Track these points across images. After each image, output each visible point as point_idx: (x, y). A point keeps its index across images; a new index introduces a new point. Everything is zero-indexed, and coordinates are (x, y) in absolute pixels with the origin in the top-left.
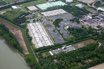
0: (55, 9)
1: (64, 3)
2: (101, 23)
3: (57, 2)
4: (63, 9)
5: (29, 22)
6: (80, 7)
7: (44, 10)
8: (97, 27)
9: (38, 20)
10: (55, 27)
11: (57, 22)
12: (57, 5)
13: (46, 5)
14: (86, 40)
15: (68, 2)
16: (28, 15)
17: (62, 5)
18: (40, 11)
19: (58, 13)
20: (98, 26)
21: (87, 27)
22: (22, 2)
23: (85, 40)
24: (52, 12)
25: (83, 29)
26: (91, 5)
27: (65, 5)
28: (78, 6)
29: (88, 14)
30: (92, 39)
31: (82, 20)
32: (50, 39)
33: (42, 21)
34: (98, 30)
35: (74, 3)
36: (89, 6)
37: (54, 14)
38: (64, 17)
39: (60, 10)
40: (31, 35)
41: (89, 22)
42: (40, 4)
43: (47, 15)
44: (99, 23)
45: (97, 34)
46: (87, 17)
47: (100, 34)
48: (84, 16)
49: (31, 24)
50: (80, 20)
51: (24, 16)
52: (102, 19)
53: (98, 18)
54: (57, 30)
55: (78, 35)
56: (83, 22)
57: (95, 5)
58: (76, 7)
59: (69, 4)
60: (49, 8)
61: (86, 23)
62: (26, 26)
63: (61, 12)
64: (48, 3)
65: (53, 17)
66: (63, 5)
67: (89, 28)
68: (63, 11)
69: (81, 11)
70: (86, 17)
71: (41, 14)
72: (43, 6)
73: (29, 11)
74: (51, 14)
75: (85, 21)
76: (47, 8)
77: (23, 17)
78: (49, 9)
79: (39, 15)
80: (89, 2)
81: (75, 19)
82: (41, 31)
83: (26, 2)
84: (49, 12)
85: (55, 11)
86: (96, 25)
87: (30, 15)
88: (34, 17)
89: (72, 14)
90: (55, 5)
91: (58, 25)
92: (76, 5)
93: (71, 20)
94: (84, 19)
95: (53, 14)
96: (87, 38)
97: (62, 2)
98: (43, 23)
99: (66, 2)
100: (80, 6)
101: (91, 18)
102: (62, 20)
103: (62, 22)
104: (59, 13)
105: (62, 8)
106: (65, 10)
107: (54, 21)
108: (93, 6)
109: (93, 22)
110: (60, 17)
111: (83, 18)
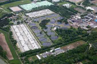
0: (41, 10)
1: (51, 3)
2: (91, 23)
3: (43, 2)
4: (50, 9)
5: (12, 24)
6: (68, 7)
7: (29, 10)
8: (87, 27)
9: (22, 22)
10: (42, 29)
11: (44, 23)
12: (43, 5)
13: (31, 5)
14: (76, 41)
15: (54, 2)
16: (11, 16)
17: (48, 5)
18: (24, 11)
19: (44, 13)
21: (76, 28)
22: (3, 2)
23: (74, 42)
24: (37, 12)
25: (72, 30)
26: (79, 4)
27: (51, 5)
28: (66, 6)
29: (76, 14)
30: (82, 41)
31: (70, 21)
32: (36, 41)
33: (28, 23)
34: (88, 30)
35: (61, 2)
36: (77, 5)
37: (40, 14)
38: (51, 18)
39: (46, 10)
40: (16, 38)
41: (78, 22)
42: (25, 4)
43: (32, 16)
44: (89, 23)
45: (87, 35)
46: (76, 17)
47: (90, 34)
48: (73, 17)
49: (15, 27)
50: (69, 21)
51: (6, 17)
52: (91, 19)
53: (87, 18)
54: (44, 32)
55: (67, 36)
56: (71, 23)
57: (83, 4)
58: (63, 7)
59: (56, 4)
60: (34, 8)
61: (74, 24)
62: (9, 28)
63: (47, 13)
64: (33, 4)
65: (39, 18)
66: (50, 5)
67: (78, 28)
68: (49, 12)
69: (69, 11)
70: (74, 17)
71: (26, 15)
73: (12, 13)
74: (37, 15)
75: (73, 21)
76: (33, 9)
77: (6, 19)
78: (35, 10)
79: (23, 16)
80: (77, 1)
81: (63, 19)
82: (26, 34)
83: (8, 3)
84: (35, 13)
85: (41, 11)
86: (86, 26)
87: (13, 16)
88: (18, 19)
89: (60, 15)
90: (41, 5)
91: (45, 26)
92: (63, 5)
93: (58, 21)
94: (72, 20)
95: (38, 15)
96: (77, 40)
97: (48, 1)
98: (29, 25)
99: (53, 2)
100: (67, 5)
101: (80, 18)
102: (49, 20)
103: (49, 24)
104: (45, 13)
105: (48, 9)
106: (52, 11)
107: (40, 22)
108: (81, 5)
109: (82, 22)
110: (47, 18)
111: (71, 18)
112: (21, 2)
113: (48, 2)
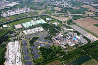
0: (35, 27)
2: (70, 41)
3: (40, 20)
4: (42, 27)
5: (10, 41)
6: (56, 25)
7: (27, 28)
9: (17, 39)
10: (30, 46)
11: (34, 40)
13: (30, 23)
15: (48, 20)
19: (36, 31)
20: (66, 45)
21: (57, 46)
22: (12, 21)
23: (52, 61)
24: (32, 30)
25: (53, 48)
26: (65, 23)
29: (60, 32)
30: (58, 60)
31: (54, 38)
32: (21, 60)
33: (21, 40)
34: (66, 49)
35: (52, 21)
36: (63, 23)
38: (40, 35)
39: (39, 28)
40: (6, 57)
41: (60, 40)
43: (27, 33)
44: (68, 40)
46: (59, 35)
47: (66, 53)
48: (57, 34)
49: (10, 43)
51: (9, 34)
53: (68, 36)
56: (55, 40)
57: (68, 23)
58: (53, 25)
59: (48, 22)
61: (57, 41)
62: (5, 45)
63: (39, 30)
64: (32, 22)
65: (31, 35)
66: (43, 23)
67: (59, 47)
68: (41, 29)
71: (22, 33)
72: (27, 24)
73: (14, 30)
74: (31, 32)
75: (57, 39)
76: (29, 26)
78: (31, 27)
80: (64, 20)
81: (49, 37)
82: (16, 51)
83: (15, 21)
84: (30, 30)
85: (35, 29)
87: (13, 33)
88: (16, 35)
89: (48, 32)
90: (37, 23)
91: (33, 43)
92: (53, 23)
93: (45, 38)
95: (32, 32)
96: (54, 59)
98: (21, 42)
99: (46, 20)
101: (62, 36)
102: (38, 38)
103: (37, 41)
104: (38, 30)
106: (43, 28)
107: (31, 39)
111: (56, 36)
112: (25, 21)
113: (43, 20)
